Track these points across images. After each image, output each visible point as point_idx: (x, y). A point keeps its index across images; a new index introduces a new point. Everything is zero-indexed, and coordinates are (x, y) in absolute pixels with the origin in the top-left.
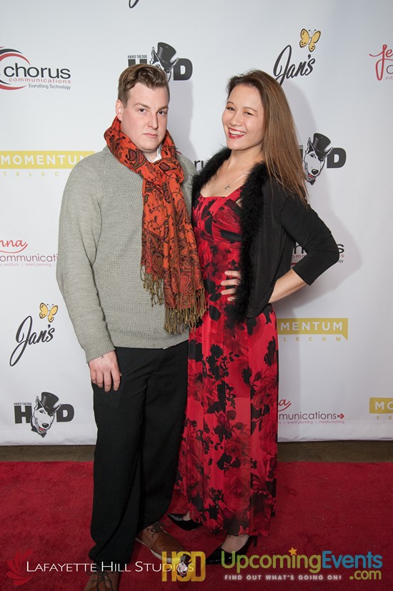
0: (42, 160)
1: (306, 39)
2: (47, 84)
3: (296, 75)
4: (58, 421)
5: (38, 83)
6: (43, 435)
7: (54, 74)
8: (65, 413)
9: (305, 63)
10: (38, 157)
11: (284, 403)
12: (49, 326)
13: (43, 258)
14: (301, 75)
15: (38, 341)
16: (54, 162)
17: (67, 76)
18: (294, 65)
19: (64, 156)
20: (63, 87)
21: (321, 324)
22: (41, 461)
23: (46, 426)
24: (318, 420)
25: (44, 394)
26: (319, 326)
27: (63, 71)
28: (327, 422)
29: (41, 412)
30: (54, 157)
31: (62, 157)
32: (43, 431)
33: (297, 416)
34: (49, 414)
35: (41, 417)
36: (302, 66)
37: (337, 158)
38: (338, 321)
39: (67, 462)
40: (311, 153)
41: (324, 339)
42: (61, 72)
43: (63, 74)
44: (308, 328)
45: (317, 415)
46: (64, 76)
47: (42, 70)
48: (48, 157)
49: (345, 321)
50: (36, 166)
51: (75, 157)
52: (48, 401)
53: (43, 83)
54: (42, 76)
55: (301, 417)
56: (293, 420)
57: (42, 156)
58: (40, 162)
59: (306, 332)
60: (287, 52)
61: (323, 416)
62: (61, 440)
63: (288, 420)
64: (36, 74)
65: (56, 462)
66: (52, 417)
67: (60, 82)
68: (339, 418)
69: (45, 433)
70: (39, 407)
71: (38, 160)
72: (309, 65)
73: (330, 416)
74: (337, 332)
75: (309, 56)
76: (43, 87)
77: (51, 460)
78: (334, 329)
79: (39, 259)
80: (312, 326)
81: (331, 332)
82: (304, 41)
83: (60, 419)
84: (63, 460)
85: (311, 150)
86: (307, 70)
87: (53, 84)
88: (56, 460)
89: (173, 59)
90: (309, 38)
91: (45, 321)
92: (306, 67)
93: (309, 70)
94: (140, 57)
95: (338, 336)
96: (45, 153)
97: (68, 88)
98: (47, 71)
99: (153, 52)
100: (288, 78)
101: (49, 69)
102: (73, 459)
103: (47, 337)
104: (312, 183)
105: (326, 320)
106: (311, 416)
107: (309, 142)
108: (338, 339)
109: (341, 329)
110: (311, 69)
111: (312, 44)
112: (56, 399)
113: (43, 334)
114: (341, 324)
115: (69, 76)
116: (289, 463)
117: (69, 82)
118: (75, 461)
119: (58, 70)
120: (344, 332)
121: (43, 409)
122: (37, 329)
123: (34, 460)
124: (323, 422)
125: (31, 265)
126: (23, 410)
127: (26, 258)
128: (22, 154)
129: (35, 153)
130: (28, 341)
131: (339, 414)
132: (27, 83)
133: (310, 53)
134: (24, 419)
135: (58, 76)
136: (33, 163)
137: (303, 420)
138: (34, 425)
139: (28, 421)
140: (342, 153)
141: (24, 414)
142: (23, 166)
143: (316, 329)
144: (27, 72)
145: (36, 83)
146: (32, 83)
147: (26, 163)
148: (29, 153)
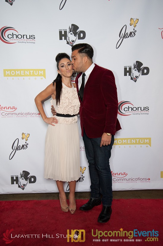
2: (26, 41)
3: (128, 37)
4: (29, 183)
6: (23, 189)
7: (28, 37)
8: (33, 180)
9: (132, 32)
10: (22, 71)
11: (125, 174)
12: (26, 142)
13: (23, 114)
14: (131, 37)
15: (21, 149)
16: (28, 74)
17: (34, 38)
18: (127, 33)
19: (33, 71)
20: (32, 43)
21: (140, 140)
22: (22, 200)
23: (24, 185)
24: (139, 181)
25: (23, 171)
26: (139, 141)
27: (32, 36)
28: (143, 182)
29: (22, 179)
30: (28, 71)
31: (32, 71)
32: (23, 187)
33: (130, 179)
35: (22, 181)
36: (131, 33)
37: (145, 71)
38: (147, 139)
39: (34, 201)
40: (135, 69)
41: (141, 147)
42: (31, 36)
43: (32, 37)
44: (134, 142)
45: (139, 179)
46: (32, 38)
47: (23, 35)
48: (26, 72)
49: (150, 139)
50: (21, 76)
51: (37, 71)
52: (25, 174)
53: (24, 41)
54: (24, 38)
57: (23, 71)
58: (23, 74)
60: (125, 27)
61: (141, 179)
62: (31, 191)
63: (127, 181)
64: (21, 37)
66: (27, 181)
67: (31, 40)
68: (148, 180)
71: (22, 73)
72: (134, 33)
73: (144, 179)
74: (147, 143)
75: (134, 29)
76: (24, 42)
77: (26, 199)
79: (22, 114)
80: (136, 141)
81: (144, 143)
82: (132, 23)
83: (31, 182)
84: (32, 200)
85: (135, 68)
86: (133, 35)
87: (28, 41)
88: (29, 200)
89: (78, 31)
90: (134, 22)
91: (24, 140)
92: (133, 34)
94: (64, 30)
95: (147, 145)
96: (24, 70)
97: (34, 43)
98: (26, 36)
100: (125, 38)
101: (26, 35)
103: (25, 147)
104: (135, 81)
105: (142, 139)
106: (136, 179)
107: (134, 64)
108: (147, 147)
109: (148, 142)
111: (135, 24)
112: (28, 173)
113: (23, 146)
115: (35, 38)
117: (35, 40)
118: (37, 200)
119: (30, 35)
120: (150, 144)
121: (23, 178)
122: (21, 144)
123: (19, 200)
124: (141, 182)
125: (18, 117)
126: (15, 178)
127: (16, 114)
128: (15, 70)
129: (20, 70)
130: (17, 149)
131: (148, 178)
132: (17, 41)
133: (134, 28)
134: (15, 182)
135: (30, 38)
136: (19, 74)
137: (133, 181)
138: (19, 185)
139: (17, 183)
140: (148, 69)
141: (15, 180)
142: (15, 75)
143: (138, 142)
144: (17, 37)
145: (21, 41)
146: (19, 41)
147: (17, 74)
148: (18, 70)
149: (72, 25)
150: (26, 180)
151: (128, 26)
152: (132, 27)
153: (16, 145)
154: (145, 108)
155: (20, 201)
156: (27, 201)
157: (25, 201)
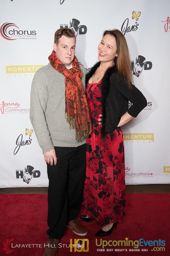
0: (25, 69)
1: (135, 15)
2: (27, 37)
3: (131, 31)
4: (34, 177)
5: (23, 37)
6: (28, 183)
7: (29, 33)
8: (37, 174)
9: (134, 25)
10: (23, 68)
11: (127, 169)
12: (29, 138)
13: (26, 110)
14: (133, 31)
15: (25, 144)
16: (30, 70)
17: (35, 34)
18: (129, 27)
20: (33, 39)
21: (142, 135)
22: (27, 194)
23: (29, 179)
24: (142, 176)
25: (28, 166)
26: (142, 136)
28: (146, 177)
31: (33, 68)
32: (28, 181)
33: (133, 174)
34: (30, 174)
35: (27, 176)
36: (133, 27)
37: (148, 66)
38: (149, 134)
39: (38, 194)
40: (138, 64)
41: (144, 142)
43: (33, 33)
44: (137, 137)
45: (141, 174)
46: (34, 34)
47: (25, 31)
48: (28, 68)
49: (152, 134)
52: (30, 169)
53: (25, 37)
54: (25, 34)
55: (135, 174)
56: (131, 176)
58: (24, 70)
59: (136, 139)
60: (127, 21)
61: (144, 174)
62: (36, 185)
63: (129, 176)
64: (22, 33)
65: (33, 194)
66: (32, 176)
67: (32, 36)
68: (151, 175)
69: (29, 182)
70: (26, 171)
71: (24, 69)
72: (136, 26)
73: (147, 174)
74: (149, 139)
75: (136, 23)
76: (25, 38)
77: (31, 193)
78: (148, 138)
79: (25, 110)
80: (139, 136)
81: (147, 139)
83: (35, 176)
84: (36, 193)
85: (137, 62)
86: (135, 29)
87: (29, 37)
88: (33, 193)
89: (79, 26)
91: (28, 136)
92: (135, 27)
93: (136, 28)
94: (65, 25)
96: (26, 66)
97: (35, 39)
98: (27, 32)
99: (71, 22)
100: (127, 32)
101: (28, 31)
102: (40, 193)
103: (29, 143)
104: (138, 76)
105: (145, 134)
106: (139, 174)
107: (137, 59)
108: (150, 142)
109: (151, 138)
110: (137, 28)
111: (137, 18)
112: (33, 168)
113: (27, 142)
114: (151, 135)
115: (36, 34)
116: (130, 194)
117: (36, 36)
118: (41, 194)
119: (31, 31)
120: (152, 139)
121: (28, 172)
122: (25, 140)
123: (24, 193)
124: (144, 177)
125: (21, 113)
126: (20, 173)
127: (19, 110)
128: (17, 67)
129: (22, 67)
130: (21, 144)
131: (151, 173)
132: (18, 37)
133: (136, 21)
134: (20, 177)
135: (31, 34)
136: (21, 71)
137: (135, 176)
138: (24, 179)
139: (22, 178)
140: (150, 63)
141: (20, 175)
142: (17, 72)
143: (140, 138)
144: (18, 33)
145: (22, 37)
146: (21, 37)
147: (19, 71)
148: (20, 67)
149: (73, 20)
150: (31, 174)
151: (130, 19)
152: (135, 20)
153: (20, 140)
154: (148, 103)
155: (25, 195)
156: (31, 194)
157: (29, 194)
